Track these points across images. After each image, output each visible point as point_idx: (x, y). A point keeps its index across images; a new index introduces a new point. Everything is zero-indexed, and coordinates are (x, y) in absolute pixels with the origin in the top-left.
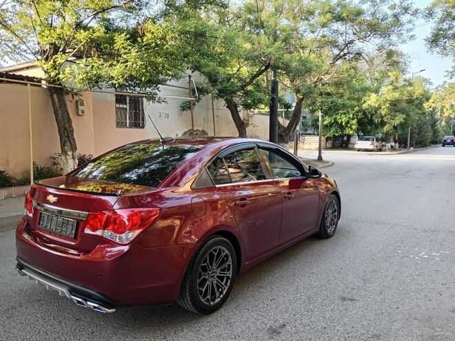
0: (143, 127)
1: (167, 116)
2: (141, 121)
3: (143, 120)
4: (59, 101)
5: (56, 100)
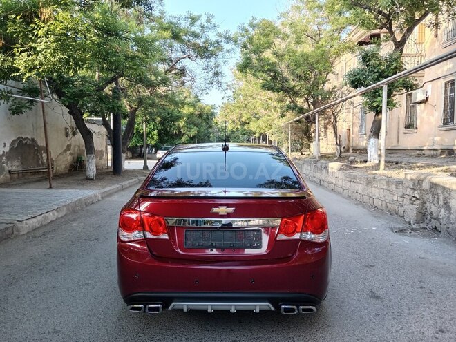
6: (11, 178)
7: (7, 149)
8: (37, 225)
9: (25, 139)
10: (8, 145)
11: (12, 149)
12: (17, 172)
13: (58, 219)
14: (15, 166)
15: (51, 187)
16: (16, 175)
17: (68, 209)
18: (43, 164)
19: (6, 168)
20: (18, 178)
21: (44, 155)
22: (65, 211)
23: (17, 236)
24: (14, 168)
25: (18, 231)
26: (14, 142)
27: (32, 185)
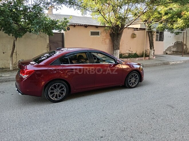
0: (163, 41)
1: (170, 37)
2: (162, 39)
3: (163, 38)
4: (151, 35)
5: (150, 35)
6: (173, 53)
7: (173, 45)
8: (174, 63)
9: (179, 42)
10: (174, 43)
11: (174, 45)
12: (175, 51)
13: (180, 63)
14: (175, 49)
15: (183, 56)
16: (175, 52)
17: (184, 62)
18: (184, 49)
19: (172, 50)
20: (175, 53)
21: (185, 47)
22: (183, 62)
23: (169, 64)
24: (174, 50)
25: (170, 63)
26: (175, 42)
27: (178, 55)
